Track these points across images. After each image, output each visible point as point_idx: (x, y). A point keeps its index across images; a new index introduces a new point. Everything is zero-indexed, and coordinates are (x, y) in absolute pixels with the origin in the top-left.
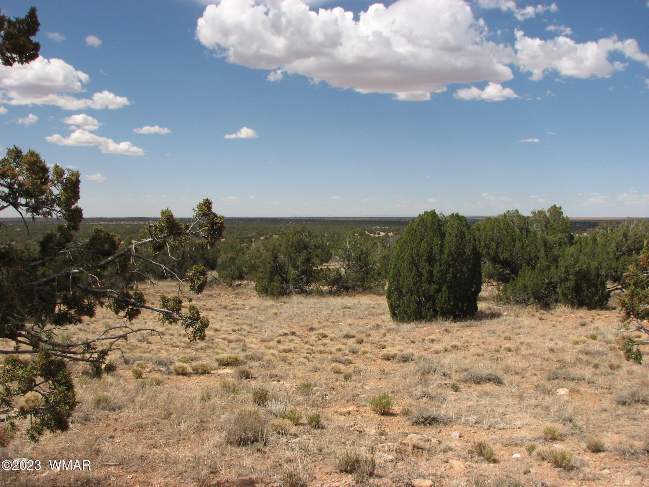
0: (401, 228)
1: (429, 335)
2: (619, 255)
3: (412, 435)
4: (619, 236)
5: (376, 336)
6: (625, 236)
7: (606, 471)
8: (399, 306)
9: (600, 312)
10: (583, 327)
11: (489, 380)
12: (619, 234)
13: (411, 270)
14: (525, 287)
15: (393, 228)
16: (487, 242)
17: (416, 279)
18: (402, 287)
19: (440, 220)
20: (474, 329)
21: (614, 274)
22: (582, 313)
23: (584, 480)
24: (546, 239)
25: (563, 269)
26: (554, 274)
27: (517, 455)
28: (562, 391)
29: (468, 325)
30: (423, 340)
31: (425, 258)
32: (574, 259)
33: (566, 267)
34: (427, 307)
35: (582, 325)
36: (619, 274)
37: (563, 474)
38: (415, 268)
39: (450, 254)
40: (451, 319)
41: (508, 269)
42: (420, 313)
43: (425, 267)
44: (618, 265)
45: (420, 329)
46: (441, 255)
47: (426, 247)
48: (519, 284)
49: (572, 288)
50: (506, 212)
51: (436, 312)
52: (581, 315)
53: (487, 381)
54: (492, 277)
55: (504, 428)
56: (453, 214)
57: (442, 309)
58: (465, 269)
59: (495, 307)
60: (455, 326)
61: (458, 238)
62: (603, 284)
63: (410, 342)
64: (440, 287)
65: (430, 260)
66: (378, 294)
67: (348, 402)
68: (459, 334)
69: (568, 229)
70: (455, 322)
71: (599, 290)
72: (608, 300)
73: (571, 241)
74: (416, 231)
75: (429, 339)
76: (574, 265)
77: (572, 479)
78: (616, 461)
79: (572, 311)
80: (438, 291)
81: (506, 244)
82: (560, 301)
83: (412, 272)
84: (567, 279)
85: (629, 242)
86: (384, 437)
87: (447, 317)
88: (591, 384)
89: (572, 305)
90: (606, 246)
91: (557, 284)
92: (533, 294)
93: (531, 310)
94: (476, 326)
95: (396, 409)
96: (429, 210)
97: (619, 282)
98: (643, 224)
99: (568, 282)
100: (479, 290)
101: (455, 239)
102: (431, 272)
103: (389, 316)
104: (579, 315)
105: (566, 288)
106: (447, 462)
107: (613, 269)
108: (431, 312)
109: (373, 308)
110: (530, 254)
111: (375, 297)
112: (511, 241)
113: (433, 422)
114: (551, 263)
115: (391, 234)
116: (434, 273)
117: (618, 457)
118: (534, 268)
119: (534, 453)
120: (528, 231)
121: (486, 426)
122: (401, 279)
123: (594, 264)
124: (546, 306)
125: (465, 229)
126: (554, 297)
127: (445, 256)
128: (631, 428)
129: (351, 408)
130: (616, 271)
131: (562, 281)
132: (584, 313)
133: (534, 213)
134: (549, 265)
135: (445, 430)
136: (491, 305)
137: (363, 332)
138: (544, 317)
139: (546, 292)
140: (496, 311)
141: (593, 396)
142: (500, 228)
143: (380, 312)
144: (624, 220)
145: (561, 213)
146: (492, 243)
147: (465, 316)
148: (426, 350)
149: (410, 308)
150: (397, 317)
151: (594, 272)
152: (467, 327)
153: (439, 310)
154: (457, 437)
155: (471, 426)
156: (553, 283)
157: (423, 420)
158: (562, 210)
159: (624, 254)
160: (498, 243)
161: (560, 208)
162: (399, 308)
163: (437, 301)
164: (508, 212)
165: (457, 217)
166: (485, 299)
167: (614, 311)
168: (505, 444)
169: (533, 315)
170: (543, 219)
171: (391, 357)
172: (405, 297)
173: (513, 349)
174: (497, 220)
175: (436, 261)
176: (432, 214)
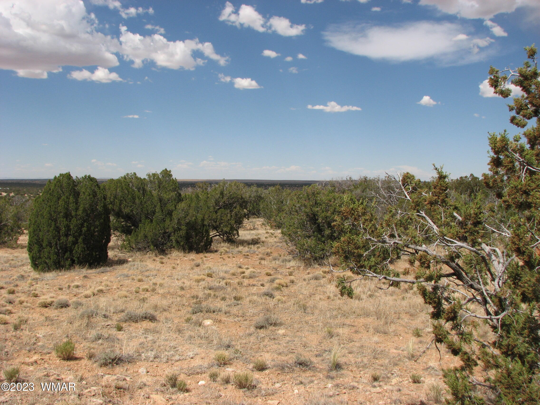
0: (21, 189)
1: (72, 282)
2: (217, 209)
3: (107, 376)
4: (217, 194)
5: (24, 286)
6: (222, 193)
7: (277, 385)
8: (40, 258)
9: (207, 255)
10: (199, 267)
11: (146, 318)
12: (217, 192)
13: (50, 225)
14: (146, 237)
15: (14, 189)
16: (112, 200)
17: (55, 233)
18: (43, 241)
19: (74, 181)
20: (109, 274)
21: (214, 224)
22: (193, 256)
23: (266, 396)
24: (162, 197)
25: (176, 221)
26: (169, 226)
27: (202, 383)
28: (208, 322)
29: (102, 271)
30: (69, 287)
31: (62, 214)
32: (185, 212)
33: (179, 219)
34: (65, 257)
35: (197, 266)
36: (218, 223)
37: (248, 393)
38: (53, 223)
39: (85, 210)
40: (87, 266)
41: (129, 222)
42: (59, 262)
43: (62, 223)
44: (217, 217)
45: (60, 277)
46: (76, 212)
47: (63, 204)
48: (141, 235)
49: (183, 237)
50: (125, 175)
51: (73, 262)
52: (192, 257)
53: (144, 319)
54: (117, 230)
55: (179, 360)
56: (86, 176)
57: (78, 258)
58: (97, 223)
59: (120, 254)
60: (92, 272)
61: (91, 196)
62: (207, 232)
63: (58, 290)
64: (77, 240)
65: (67, 216)
66: (12, 247)
67: (29, 351)
68: (99, 280)
69: (177, 188)
70: (92, 269)
71: (204, 237)
72: (211, 245)
73: (179, 199)
74: (53, 191)
75: (75, 285)
76: (185, 218)
77: (257, 396)
78: (279, 375)
79: (185, 255)
80: (75, 243)
81: (128, 201)
82: (174, 247)
83: (51, 227)
84: (179, 229)
85: (225, 198)
86: (84, 382)
87: (83, 265)
88: (228, 314)
89: (184, 250)
90: (207, 201)
91: (170, 233)
92: (152, 242)
93: (151, 255)
94: (110, 272)
95: (78, 353)
96: (64, 172)
97: (217, 230)
98: (235, 184)
99: (181, 231)
100: (109, 241)
101: (88, 198)
102: (68, 227)
103: (29, 267)
104: (191, 258)
105: (179, 236)
106: (149, 398)
107: (214, 220)
108: (68, 262)
109: (13, 260)
110: (147, 210)
111: (10, 250)
112: (132, 198)
113: (119, 362)
114: (166, 216)
115: (12, 194)
116: (72, 227)
117: (279, 372)
118: (152, 221)
119: (219, 379)
120: (144, 190)
121: (165, 360)
122: (41, 234)
123: (200, 216)
124: (163, 252)
125: (96, 189)
126: (169, 244)
127: (80, 212)
128: (275, 347)
129: (35, 357)
130: (216, 222)
131: (175, 231)
132: (194, 256)
133: (149, 175)
134: (164, 219)
135: (131, 368)
136: (116, 253)
137: (10, 283)
138: (164, 261)
139: (163, 240)
140: (122, 258)
141: (234, 323)
142: (122, 188)
143: (20, 264)
144: (220, 181)
145: (171, 176)
146: (116, 200)
147: (99, 264)
148: (75, 296)
149: (50, 259)
150: (38, 267)
151: (200, 223)
152: (103, 272)
153: (76, 259)
154: (145, 373)
155: (151, 361)
156: (168, 233)
157: (111, 361)
158: (172, 173)
159: (221, 208)
160: (121, 200)
161: (170, 171)
162: (40, 260)
163: (74, 251)
164: (128, 174)
165: (90, 179)
166: (113, 248)
167: (216, 253)
168: (188, 374)
169: (154, 260)
170: (156, 180)
171: (48, 304)
172: (45, 250)
173: (149, 290)
174: (119, 181)
175: (73, 217)
176: (67, 176)
